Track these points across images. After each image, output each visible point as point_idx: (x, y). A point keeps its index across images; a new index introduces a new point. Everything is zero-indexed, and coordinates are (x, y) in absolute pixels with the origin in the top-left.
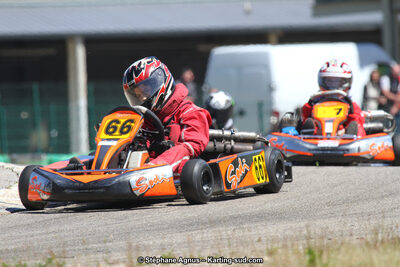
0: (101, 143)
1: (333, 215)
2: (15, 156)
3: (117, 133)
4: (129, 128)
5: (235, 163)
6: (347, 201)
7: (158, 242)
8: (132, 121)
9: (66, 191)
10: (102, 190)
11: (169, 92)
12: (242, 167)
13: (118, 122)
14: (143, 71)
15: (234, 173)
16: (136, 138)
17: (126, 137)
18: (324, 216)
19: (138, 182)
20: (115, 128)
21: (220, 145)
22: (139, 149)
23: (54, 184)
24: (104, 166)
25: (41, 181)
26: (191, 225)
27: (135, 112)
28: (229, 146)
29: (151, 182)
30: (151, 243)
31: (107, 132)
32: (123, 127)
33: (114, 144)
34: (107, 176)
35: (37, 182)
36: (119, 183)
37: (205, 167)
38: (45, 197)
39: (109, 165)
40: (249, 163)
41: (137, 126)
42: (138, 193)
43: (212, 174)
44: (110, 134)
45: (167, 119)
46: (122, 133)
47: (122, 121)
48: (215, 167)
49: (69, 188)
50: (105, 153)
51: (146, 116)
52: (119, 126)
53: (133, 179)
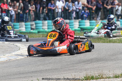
0: (48, 40)
3: (52, 37)
4: (55, 36)
5: (81, 45)
8: (56, 34)
9: (40, 52)
10: (49, 52)
11: (65, 26)
12: (83, 46)
13: (52, 34)
14: (59, 21)
15: (81, 47)
16: (57, 38)
17: (55, 38)
19: (58, 50)
20: (52, 36)
21: (76, 40)
22: (57, 41)
23: (37, 50)
24: (49, 46)
25: (34, 49)
27: (57, 32)
28: (78, 40)
29: (61, 50)
31: (50, 37)
32: (54, 36)
33: (52, 40)
34: (50, 48)
35: (33, 49)
36: (54, 50)
37: (75, 46)
38: (35, 53)
39: (51, 45)
40: (85, 45)
41: (57, 36)
42: (58, 52)
43: (76, 48)
44: (51, 37)
45: (64, 33)
46: (53, 37)
47: (53, 34)
48: (77, 46)
49: (41, 51)
50: (50, 42)
51: (59, 33)
52: (53, 35)
53: (57, 49)
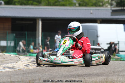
2: (19, 53)
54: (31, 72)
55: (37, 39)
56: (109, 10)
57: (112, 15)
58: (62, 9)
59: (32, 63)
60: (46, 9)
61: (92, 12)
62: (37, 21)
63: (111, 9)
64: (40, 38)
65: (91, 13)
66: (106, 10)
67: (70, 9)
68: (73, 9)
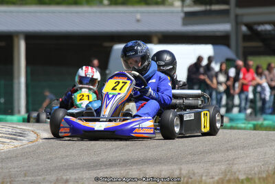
1: (193, 162)
6: (204, 153)
7: (73, 177)
18: (188, 162)
26: (96, 166)
30: (68, 177)
54: (4, 157)
55: (16, 81)
56: (178, 12)
57: (185, 24)
58: (71, 12)
59: (6, 137)
60: (35, 12)
61: (138, 16)
62: (16, 40)
63: (182, 11)
64: (23, 80)
65: (138, 21)
66: (172, 12)
67: (89, 12)
68: (95, 12)
